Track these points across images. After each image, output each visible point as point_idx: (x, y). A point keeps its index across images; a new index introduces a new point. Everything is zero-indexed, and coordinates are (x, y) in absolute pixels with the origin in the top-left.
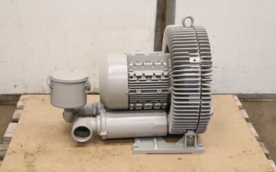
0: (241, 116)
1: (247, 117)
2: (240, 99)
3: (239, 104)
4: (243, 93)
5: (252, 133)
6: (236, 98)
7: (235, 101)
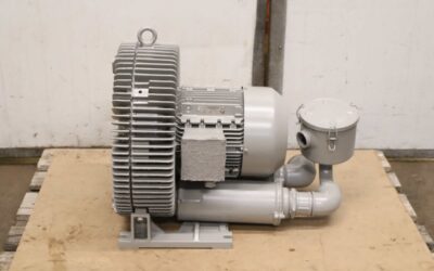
0: (388, 184)
1: (399, 185)
2: (387, 157)
3: (386, 164)
4: (393, 147)
5: (407, 211)
6: (381, 155)
7: (380, 159)
